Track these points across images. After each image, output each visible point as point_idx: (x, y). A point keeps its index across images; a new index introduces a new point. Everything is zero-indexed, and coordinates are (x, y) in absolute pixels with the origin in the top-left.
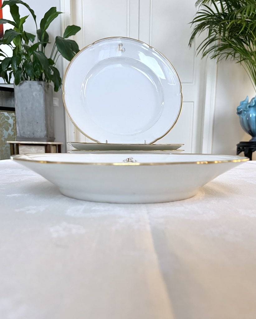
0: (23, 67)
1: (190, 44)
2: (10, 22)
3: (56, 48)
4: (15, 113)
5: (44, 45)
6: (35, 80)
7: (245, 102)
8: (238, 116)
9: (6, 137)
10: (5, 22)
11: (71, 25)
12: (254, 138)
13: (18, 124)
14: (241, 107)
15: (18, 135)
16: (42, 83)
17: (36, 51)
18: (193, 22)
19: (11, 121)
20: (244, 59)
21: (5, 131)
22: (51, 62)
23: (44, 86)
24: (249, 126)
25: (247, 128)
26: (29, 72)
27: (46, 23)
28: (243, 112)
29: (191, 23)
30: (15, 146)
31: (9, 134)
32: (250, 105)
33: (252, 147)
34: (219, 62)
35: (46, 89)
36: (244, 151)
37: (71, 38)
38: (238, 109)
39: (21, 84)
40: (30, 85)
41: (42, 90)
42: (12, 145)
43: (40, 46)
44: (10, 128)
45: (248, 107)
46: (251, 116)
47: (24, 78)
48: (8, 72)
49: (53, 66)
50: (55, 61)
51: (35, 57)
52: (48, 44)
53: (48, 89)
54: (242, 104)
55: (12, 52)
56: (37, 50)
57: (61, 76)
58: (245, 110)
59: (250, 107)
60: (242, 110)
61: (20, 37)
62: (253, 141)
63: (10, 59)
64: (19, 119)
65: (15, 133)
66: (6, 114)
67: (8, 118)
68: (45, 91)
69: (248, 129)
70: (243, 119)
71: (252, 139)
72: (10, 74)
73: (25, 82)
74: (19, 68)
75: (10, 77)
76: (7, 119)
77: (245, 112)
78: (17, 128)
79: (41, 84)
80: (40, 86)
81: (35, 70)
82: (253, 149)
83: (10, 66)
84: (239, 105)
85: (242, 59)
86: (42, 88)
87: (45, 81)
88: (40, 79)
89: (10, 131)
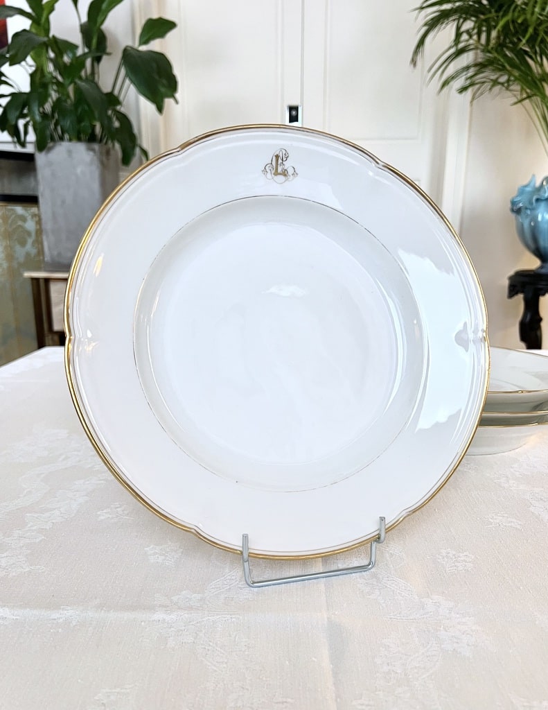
0: (53, 111)
1: (414, 62)
2: (21, 12)
3: (123, 71)
4: (38, 207)
5: (97, 60)
6: (79, 139)
7: (528, 189)
8: (513, 216)
9: (22, 260)
10: (11, 13)
11: (155, 16)
12: (544, 265)
13: (47, 236)
14: (519, 199)
15: (47, 258)
16: (96, 146)
17: (80, 78)
18: (422, 8)
19: (30, 225)
20: (529, 97)
21: (18, 248)
22: (112, 100)
23: (101, 153)
24: (535, 239)
25: (530, 242)
26: (67, 123)
27: (101, 14)
28: (523, 210)
29: (417, 11)
30: (42, 284)
31: (28, 254)
32: (538, 197)
33: (540, 286)
34: (475, 102)
35: (104, 159)
36: (522, 292)
37: (155, 45)
38: (513, 203)
39: (50, 149)
40: (70, 152)
41: (96, 162)
42: (35, 281)
43: (88, 62)
44: (30, 241)
45: (534, 201)
46: (540, 218)
47: (56, 137)
48: (21, 123)
49: (118, 108)
50: (121, 98)
51: (78, 91)
52: (105, 58)
53: (108, 159)
54: (521, 191)
55: (28, 80)
56: (83, 74)
57: (136, 131)
58: (528, 207)
59: (538, 200)
60: (521, 205)
61: (46, 45)
62: (543, 271)
63: (25, 96)
64: (48, 225)
65: (41, 252)
66: (19, 209)
67: (24, 219)
68: (102, 163)
69: (532, 246)
70: (522, 225)
71: (542, 267)
72: (26, 126)
73: (58, 143)
74: (44, 116)
75: (26, 133)
76: (21, 220)
77: (529, 212)
78: (46, 244)
79: (93, 150)
80: (91, 153)
81: (80, 120)
82: (541, 289)
83: (25, 111)
84: (515, 193)
85: (525, 96)
86: (95, 158)
87: (101, 141)
88: (92, 139)
89: (29, 247)
